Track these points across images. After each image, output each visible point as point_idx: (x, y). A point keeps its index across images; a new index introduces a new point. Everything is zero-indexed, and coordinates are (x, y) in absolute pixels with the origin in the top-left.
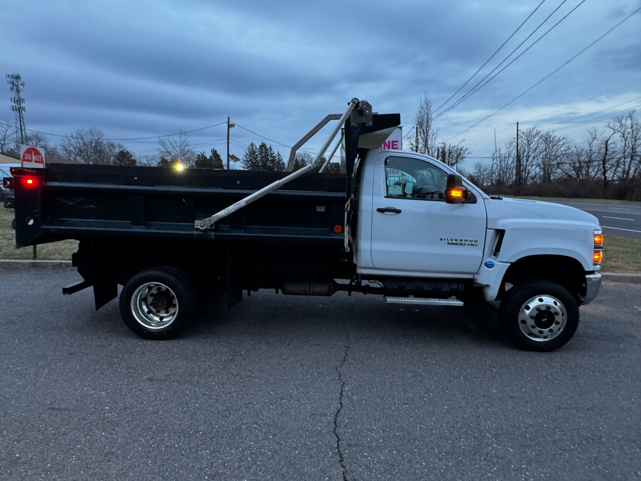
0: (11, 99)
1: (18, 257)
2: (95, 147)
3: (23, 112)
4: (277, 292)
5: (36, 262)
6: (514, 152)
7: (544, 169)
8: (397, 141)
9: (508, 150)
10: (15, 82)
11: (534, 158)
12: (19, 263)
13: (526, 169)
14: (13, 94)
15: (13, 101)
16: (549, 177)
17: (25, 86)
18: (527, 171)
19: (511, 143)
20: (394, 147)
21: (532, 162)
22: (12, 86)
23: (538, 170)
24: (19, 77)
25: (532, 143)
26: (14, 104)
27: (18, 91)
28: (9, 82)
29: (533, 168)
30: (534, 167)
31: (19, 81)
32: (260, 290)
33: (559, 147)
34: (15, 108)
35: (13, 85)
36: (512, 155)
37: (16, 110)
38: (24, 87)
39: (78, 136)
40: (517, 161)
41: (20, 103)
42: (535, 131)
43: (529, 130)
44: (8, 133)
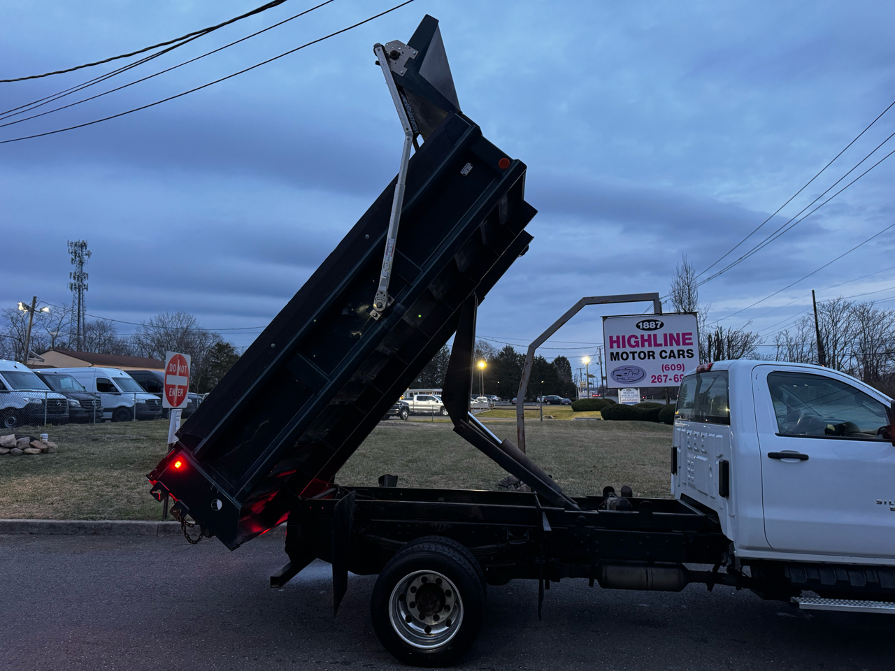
0: (71, 273)
1: (140, 516)
2: (182, 338)
3: (85, 291)
4: (591, 584)
5: (168, 525)
6: (811, 335)
7: (864, 360)
8: (690, 334)
9: (801, 332)
10: (79, 251)
11: (845, 344)
12: (143, 526)
13: (834, 361)
14: (74, 268)
15: (72, 278)
16: (876, 374)
17: (91, 256)
18: (836, 363)
19: (804, 322)
20: (687, 341)
21: (843, 349)
22: (73, 257)
23: (854, 362)
24: (85, 246)
25: (839, 321)
26: (73, 281)
27: (81, 263)
28: (71, 251)
29: (844, 359)
30: (847, 358)
31: (84, 250)
32: (563, 580)
33: (886, 326)
34: (73, 287)
35: (75, 256)
36: (809, 341)
37: (75, 288)
38: (89, 257)
39: (160, 324)
40: (819, 350)
41: (82, 279)
42: (841, 302)
43: (832, 302)
44: (64, 321)
